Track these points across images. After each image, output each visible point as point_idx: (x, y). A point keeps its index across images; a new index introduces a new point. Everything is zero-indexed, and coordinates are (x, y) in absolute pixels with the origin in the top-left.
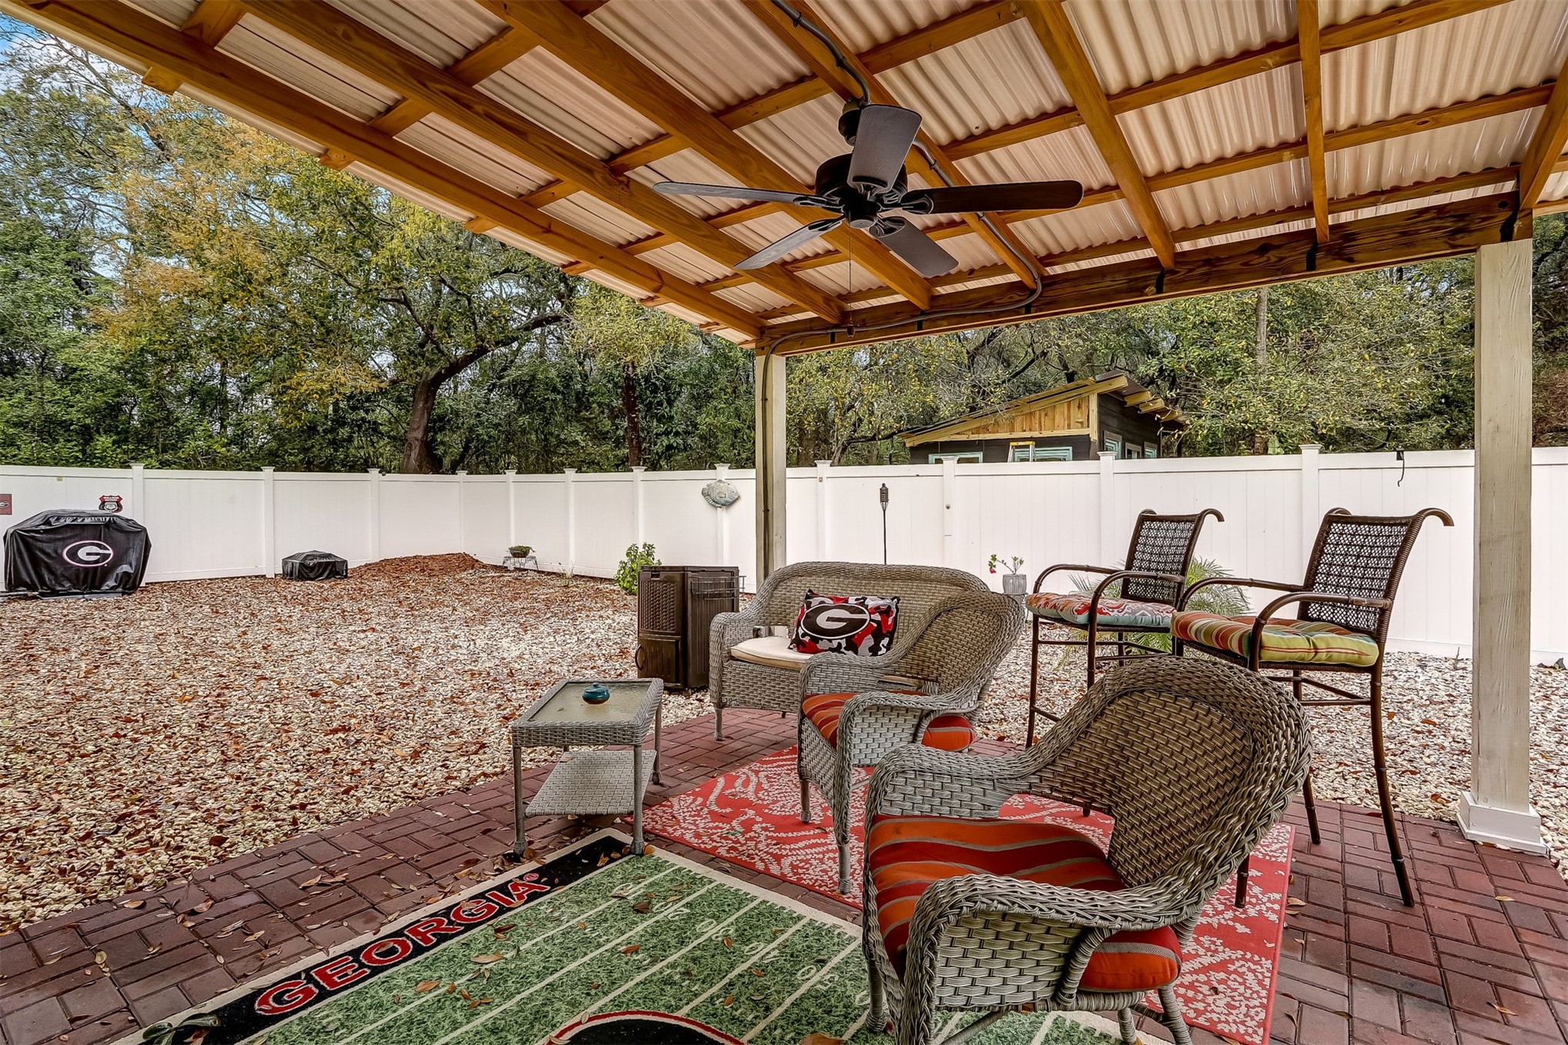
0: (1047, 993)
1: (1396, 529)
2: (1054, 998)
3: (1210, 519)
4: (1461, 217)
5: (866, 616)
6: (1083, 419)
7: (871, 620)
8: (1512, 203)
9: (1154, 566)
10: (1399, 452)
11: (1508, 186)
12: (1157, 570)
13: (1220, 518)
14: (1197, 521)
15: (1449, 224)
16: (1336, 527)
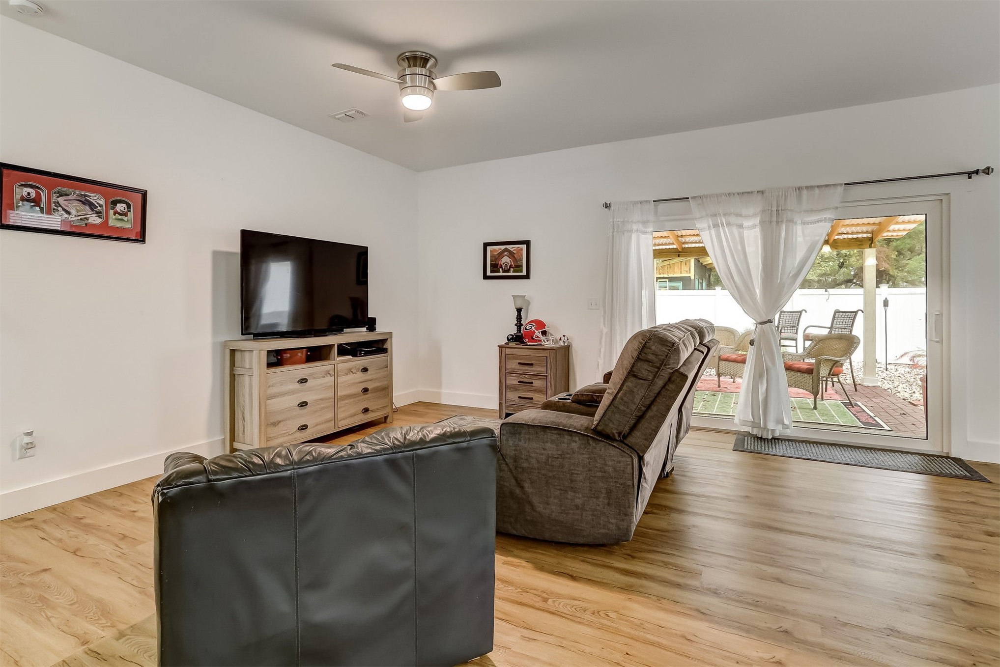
0: (827, 375)
1: (852, 314)
3: (804, 312)
4: (861, 241)
6: (688, 270)
8: (871, 240)
9: (787, 322)
10: (826, 289)
11: (870, 235)
13: (806, 312)
14: (801, 312)
15: (859, 243)
16: (837, 314)
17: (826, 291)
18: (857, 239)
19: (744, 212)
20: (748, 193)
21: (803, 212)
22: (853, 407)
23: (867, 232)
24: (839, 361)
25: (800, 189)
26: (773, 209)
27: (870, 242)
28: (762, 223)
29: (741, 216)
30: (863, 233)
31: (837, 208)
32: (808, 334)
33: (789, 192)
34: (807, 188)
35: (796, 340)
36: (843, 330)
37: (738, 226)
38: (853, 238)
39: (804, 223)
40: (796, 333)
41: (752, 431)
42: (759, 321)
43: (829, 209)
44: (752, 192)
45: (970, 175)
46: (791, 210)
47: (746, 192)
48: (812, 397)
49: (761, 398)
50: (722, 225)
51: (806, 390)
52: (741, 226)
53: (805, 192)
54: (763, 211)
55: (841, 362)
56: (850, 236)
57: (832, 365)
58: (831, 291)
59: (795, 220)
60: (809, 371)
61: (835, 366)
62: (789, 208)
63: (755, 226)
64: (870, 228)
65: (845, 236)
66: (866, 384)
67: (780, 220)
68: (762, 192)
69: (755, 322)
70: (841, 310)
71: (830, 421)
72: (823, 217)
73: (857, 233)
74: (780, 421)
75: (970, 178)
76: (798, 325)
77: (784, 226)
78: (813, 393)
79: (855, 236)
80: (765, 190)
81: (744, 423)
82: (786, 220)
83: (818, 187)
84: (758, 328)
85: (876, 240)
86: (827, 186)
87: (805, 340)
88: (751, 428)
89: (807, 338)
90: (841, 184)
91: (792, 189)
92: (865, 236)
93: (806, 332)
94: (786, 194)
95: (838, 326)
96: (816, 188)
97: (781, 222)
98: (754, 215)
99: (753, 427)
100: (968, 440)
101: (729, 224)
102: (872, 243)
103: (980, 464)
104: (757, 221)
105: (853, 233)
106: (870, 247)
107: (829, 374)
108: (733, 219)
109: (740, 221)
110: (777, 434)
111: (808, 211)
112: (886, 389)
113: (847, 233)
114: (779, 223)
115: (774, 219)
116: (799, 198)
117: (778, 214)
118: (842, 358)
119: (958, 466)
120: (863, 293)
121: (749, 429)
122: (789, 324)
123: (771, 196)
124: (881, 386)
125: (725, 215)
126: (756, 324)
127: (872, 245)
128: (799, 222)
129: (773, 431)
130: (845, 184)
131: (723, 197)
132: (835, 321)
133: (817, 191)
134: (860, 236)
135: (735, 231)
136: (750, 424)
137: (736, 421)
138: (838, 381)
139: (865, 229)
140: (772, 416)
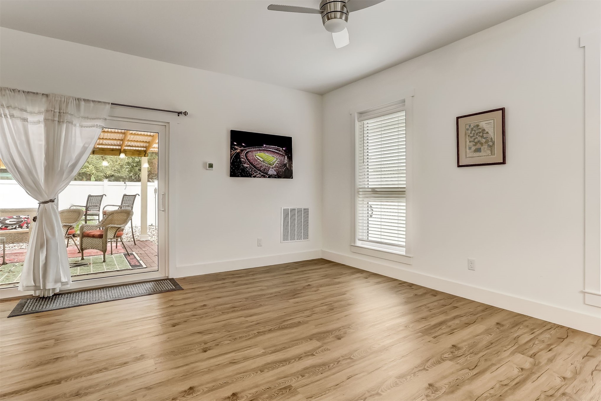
0: (113, 237)
1: (133, 197)
2: (114, 238)
3: (104, 196)
4: (140, 152)
5: (23, 220)
7: (25, 220)
8: (145, 152)
9: (93, 203)
11: (145, 149)
12: (94, 204)
13: (106, 196)
14: (102, 196)
15: (138, 153)
16: (125, 197)
17: (125, 183)
18: (138, 150)
19: (29, 109)
20: (34, 93)
21: (81, 118)
22: (129, 256)
23: (143, 147)
24: (120, 228)
25: (79, 100)
26: (56, 111)
27: (145, 153)
28: (46, 120)
29: (25, 111)
30: (141, 147)
31: (106, 119)
32: (105, 211)
33: (70, 101)
34: (84, 100)
35: (98, 215)
36: (128, 207)
37: (23, 119)
38: (136, 150)
39: (82, 126)
40: (99, 211)
41: (35, 293)
42: (41, 201)
43: (100, 119)
44: (37, 93)
45: (179, 113)
46: (71, 115)
47: (31, 92)
48: (102, 253)
49: (41, 264)
50: (5, 116)
51: (99, 250)
52: (25, 120)
53: (83, 103)
54: (47, 111)
55: (122, 228)
56: (134, 148)
57: (116, 230)
58: (128, 183)
59: (74, 122)
60: (101, 236)
61: (118, 230)
62: (70, 113)
63: (40, 122)
64: (145, 145)
65: (132, 148)
66: (142, 240)
67: (61, 120)
68: (47, 95)
69: (39, 202)
70: (127, 194)
71: (111, 269)
72: (96, 124)
73: (138, 147)
74: (58, 280)
75: (179, 116)
76: (100, 205)
77: (65, 126)
78: (103, 251)
79: (137, 149)
80: (50, 94)
81: (27, 288)
82: (67, 121)
83: (93, 101)
84: (41, 206)
85: (147, 152)
86: (99, 102)
87: (103, 215)
88: (33, 291)
89: (105, 213)
90: (109, 103)
91: (73, 98)
92: (142, 149)
93: (105, 209)
94: (68, 101)
95: (125, 205)
96: (91, 102)
97: (63, 122)
98: (40, 113)
99: (35, 291)
100: (177, 266)
101: (12, 116)
102: (145, 154)
103: (180, 279)
104: (41, 118)
105: (135, 146)
106: (145, 156)
107: (114, 236)
108: (16, 113)
109: (25, 115)
110: (57, 291)
111: (85, 118)
112: (152, 241)
113: (132, 146)
114: (61, 123)
115: (56, 119)
116: (78, 107)
117: (60, 116)
118: (122, 225)
119: (171, 284)
120: (141, 185)
121: (32, 293)
122: (94, 205)
123: (55, 100)
124: (150, 239)
125: (8, 107)
126: (40, 204)
127: (146, 155)
128: (78, 125)
129: (54, 289)
130: (112, 104)
131: (7, 92)
132: (124, 201)
133: (92, 104)
134: (140, 149)
135: (19, 123)
136: (33, 288)
137: (20, 288)
138: (120, 240)
139: (142, 144)
140: (51, 277)
